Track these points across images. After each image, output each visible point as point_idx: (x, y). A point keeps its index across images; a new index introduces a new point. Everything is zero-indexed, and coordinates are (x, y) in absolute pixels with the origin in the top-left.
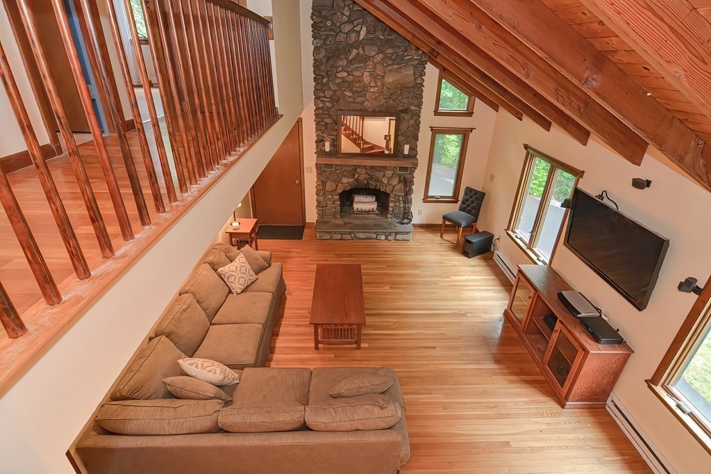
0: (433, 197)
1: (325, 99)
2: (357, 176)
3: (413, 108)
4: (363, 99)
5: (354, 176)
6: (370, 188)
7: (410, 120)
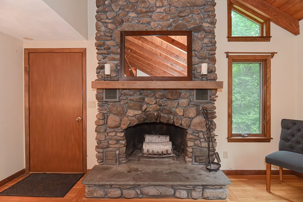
0: (240, 135)
1: (107, 21)
2: (145, 107)
3: (205, 25)
4: (148, 19)
5: (141, 106)
6: (161, 123)
7: (203, 38)
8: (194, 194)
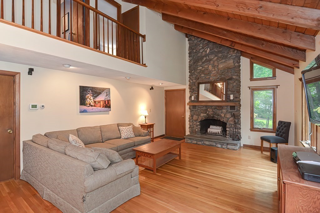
0: (258, 128)
1: (193, 79)
2: (208, 112)
4: (209, 77)
5: (206, 112)
6: (215, 119)
7: (233, 83)
8: (224, 147)
